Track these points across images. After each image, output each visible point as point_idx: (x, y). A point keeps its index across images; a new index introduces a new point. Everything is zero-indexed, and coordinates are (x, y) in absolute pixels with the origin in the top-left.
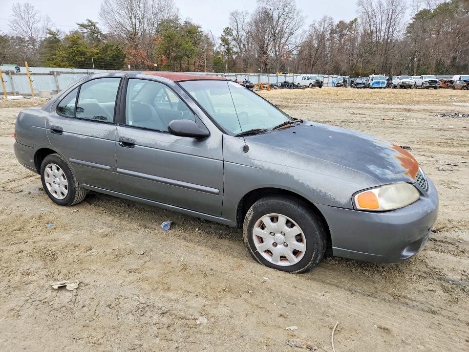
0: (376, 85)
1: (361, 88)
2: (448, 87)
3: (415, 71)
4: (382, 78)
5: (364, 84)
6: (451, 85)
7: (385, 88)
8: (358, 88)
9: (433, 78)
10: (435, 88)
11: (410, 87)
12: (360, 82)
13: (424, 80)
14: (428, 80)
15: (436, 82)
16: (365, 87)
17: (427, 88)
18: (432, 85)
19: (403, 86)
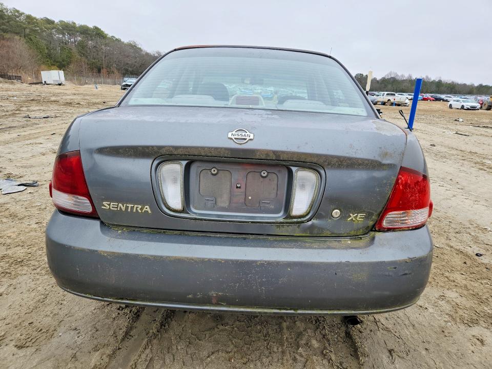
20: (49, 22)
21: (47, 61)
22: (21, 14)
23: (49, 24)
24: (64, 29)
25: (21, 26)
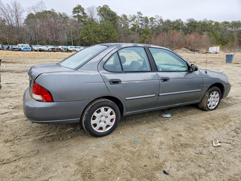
0: (26, 50)
1: (17, 51)
2: (59, 51)
3: (38, 43)
4: (27, 45)
5: (18, 49)
6: (60, 50)
7: (30, 51)
8: (15, 51)
9: (52, 47)
10: (55, 51)
11: (43, 51)
12: (15, 47)
13: (49, 48)
14: (51, 48)
15: (54, 49)
16: (19, 51)
17: (51, 51)
18: (53, 50)
19: (40, 50)
20: (226, 23)
21: (219, 42)
22: (213, 22)
23: (226, 24)
24: (233, 25)
25: (211, 28)
